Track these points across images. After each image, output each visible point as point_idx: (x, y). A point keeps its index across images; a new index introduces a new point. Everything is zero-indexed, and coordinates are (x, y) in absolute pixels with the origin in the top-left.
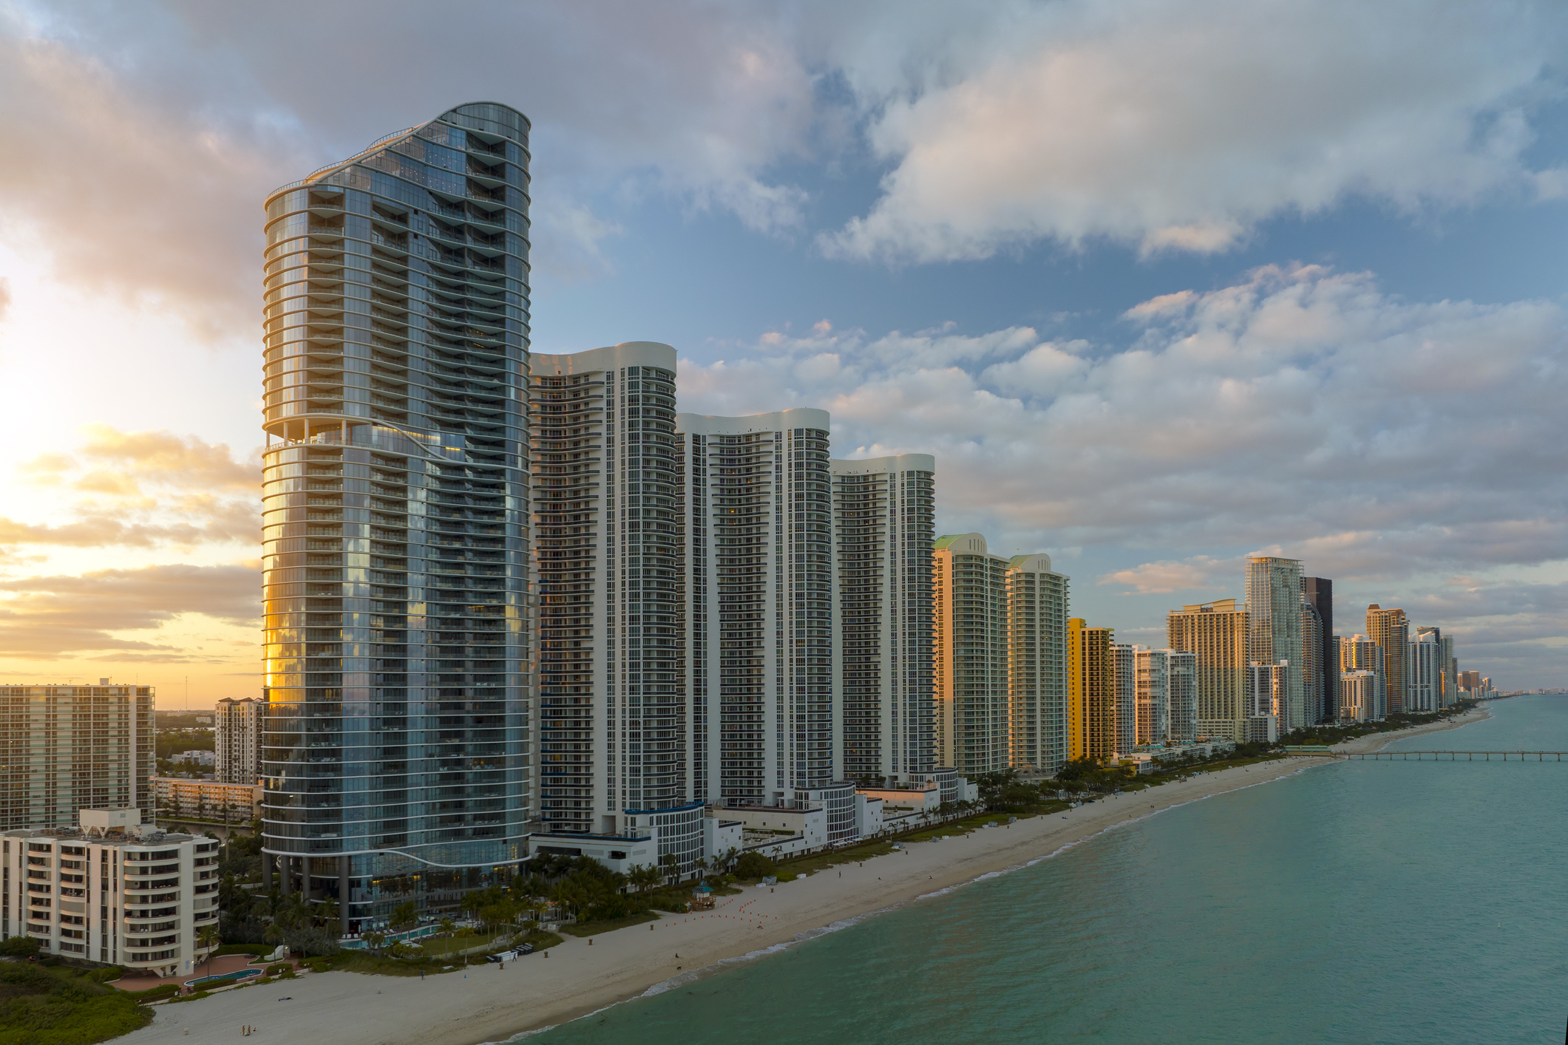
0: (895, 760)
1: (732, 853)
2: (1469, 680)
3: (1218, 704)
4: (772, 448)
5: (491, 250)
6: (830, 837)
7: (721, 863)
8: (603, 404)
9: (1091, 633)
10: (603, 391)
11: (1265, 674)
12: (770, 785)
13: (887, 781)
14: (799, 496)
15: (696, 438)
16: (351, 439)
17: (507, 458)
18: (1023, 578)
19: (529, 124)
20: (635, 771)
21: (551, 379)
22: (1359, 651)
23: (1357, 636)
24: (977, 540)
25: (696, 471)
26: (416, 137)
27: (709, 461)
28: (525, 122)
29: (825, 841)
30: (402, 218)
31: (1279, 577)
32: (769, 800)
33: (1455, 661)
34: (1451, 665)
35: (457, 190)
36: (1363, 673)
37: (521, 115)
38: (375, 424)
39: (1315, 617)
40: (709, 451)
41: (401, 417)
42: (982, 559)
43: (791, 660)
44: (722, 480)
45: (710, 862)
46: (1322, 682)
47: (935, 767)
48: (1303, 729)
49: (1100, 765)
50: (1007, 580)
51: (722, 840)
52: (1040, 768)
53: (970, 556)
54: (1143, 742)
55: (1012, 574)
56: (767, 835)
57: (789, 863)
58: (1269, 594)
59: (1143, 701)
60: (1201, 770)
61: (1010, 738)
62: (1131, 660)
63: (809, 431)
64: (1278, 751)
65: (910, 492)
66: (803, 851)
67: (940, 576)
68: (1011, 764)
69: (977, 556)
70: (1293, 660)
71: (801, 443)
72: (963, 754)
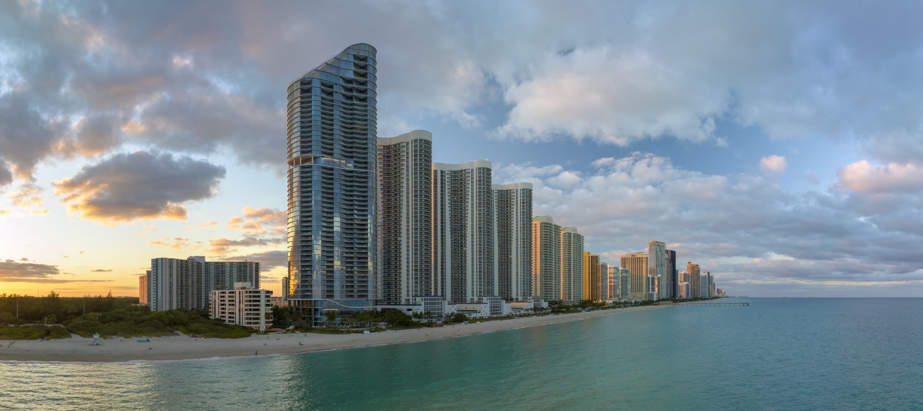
0: (517, 293)
1: (452, 314)
2: (719, 291)
3: (637, 288)
4: (470, 175)
5: (362, 96)
6: (492, 314)
7: (448, 317)
8: (405, 154)
9: (592, 257)
10: (405, 149)
11: (653, 279)
12: (469, 296)
13: (514, 300)
14: (480, 192)
15: (442, 172)
16: (315, 162)
17: (368, 168)
18: (567, 234)
19: (376, 51)
20: (416, 283)
21: (387, 146)
22: (684, 276)
23: (684, 271)
24: (549, 218)
25: (442, 183)
26: (335, 58)
27: (447, 180)
28: (374, 50)
29: (489, 315)
30: (331, 87)
31: (658, 248)
32: (469, 301)
33: (714, 284)
34: (713, 284)
35: (351, 75)
36: (686, 283)
37: (373, 47)
38: (323, 157)
39: (670, 263)
40: (447, 176)
41: (331, 154)
42: (551, 225)
43: (477, 251)
44: (452, 187)
45: (444, 316)
46: (672, 284)
47: (532, 295)
48: (665, 297)
49: (594, 302)
50: (561, 234)
51: (449, 309)
52: (572, 301)
53: (547, 223)
54: (611, 297)
55: (563, 232)
56: (467, 311)
57: (475, 320)
58: (655, 252)
59: (611, 284)
60: (630, 306)
61: (562, 289)
62: (606, 269)
63: (484, 168)
64: (657, 303)
65: (523, 197)
66: (480, 317)
67: (536, 230)
68: (562, 299)
69: (550, 224)
70: (662, 276)
71: (481, 173)
72: (544, 292)
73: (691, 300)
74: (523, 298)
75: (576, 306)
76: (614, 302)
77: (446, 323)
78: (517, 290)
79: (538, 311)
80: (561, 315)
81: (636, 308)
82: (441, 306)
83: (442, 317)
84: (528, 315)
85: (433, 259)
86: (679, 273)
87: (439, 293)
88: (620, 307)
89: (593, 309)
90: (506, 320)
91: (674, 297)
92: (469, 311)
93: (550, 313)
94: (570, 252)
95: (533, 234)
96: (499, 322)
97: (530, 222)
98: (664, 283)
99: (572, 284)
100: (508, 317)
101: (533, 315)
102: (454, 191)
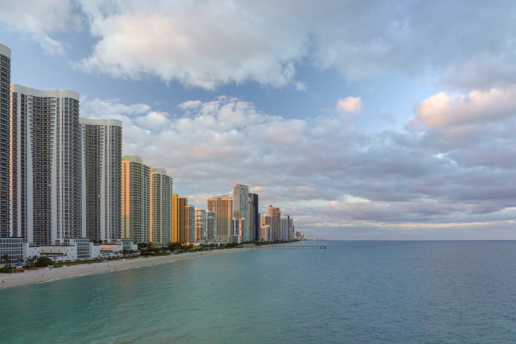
1: (35, 257)
2: (298, 234)
3: (222, 231)
4: (55, 104)
6: (78, 257)
7: (30, 260)
9: (180, 199)
11: (237, 222)
12: (54, 237)
14: (66, 124)
15: (23, 96)
18: (156, 176)
22: (266, 219)
23: (265, 214)
24: (138, 158)
25: (23, 109)
27: (28, 106)
29: (76, 258)
31: (242, 191)
32: (53, 243)
33: (294, 227)
36: (267, 226)
39: (253, 206)
40: (28, 102)
42: (141, 165)
44: (34, 115)
45: (25, 260)
46: (255, 227)
47: (122, 237)
48: (248, 240)
49: (182, 244)
50: (150, 175)
51: (31, 252)
52: (161, 243)
53: (136, 163)
54: (198, 240)
55: (152, 173)
56: (51, 254)
57: (61, 264)
58: (239, 195)
59: (198, 227)
60: (216, 249)
61: (151, 231)
62: (194, 211)
63: (71, 99)
64: (240, 246)
65: (113, 134)
66: (67, 261)
67: (125, 170)
68: (151, 241)
69: (139, 164)
70: (246, 219)
71: (67, 103)
72: (133, 235)
73: (272, 243)
74: (112, 241)
75: (165, 249)
76: (201, 245)
77: (27, 268)
78: (106, 231)
79: (127, 253)
80: (151, 258)
81: (221, 251)
82: (22, 249)
83: (22, 261)
84: (118, 258)
85: (11, 194)
86: (261, 216)
87: (19, 234)
88: (206, 250)
89: (181, 252)
90: (95, 264)
91: (256, 241)
92: (54, 254)
93: (140, 256)
94: (160, 193)
95: (123, 174)
96: (86, 266)
97: (120, 161)
98: (247, 226)
99: (161, 227)
100: (97, 260)
101: (122, 258)
102: (37, 121)
